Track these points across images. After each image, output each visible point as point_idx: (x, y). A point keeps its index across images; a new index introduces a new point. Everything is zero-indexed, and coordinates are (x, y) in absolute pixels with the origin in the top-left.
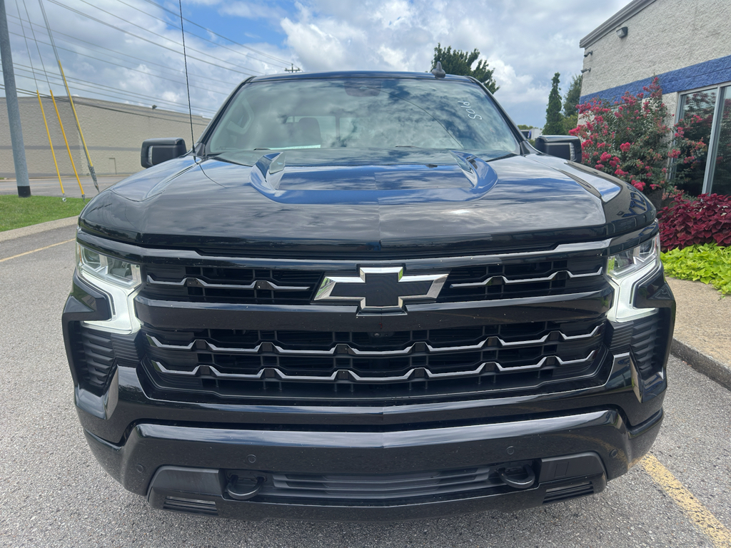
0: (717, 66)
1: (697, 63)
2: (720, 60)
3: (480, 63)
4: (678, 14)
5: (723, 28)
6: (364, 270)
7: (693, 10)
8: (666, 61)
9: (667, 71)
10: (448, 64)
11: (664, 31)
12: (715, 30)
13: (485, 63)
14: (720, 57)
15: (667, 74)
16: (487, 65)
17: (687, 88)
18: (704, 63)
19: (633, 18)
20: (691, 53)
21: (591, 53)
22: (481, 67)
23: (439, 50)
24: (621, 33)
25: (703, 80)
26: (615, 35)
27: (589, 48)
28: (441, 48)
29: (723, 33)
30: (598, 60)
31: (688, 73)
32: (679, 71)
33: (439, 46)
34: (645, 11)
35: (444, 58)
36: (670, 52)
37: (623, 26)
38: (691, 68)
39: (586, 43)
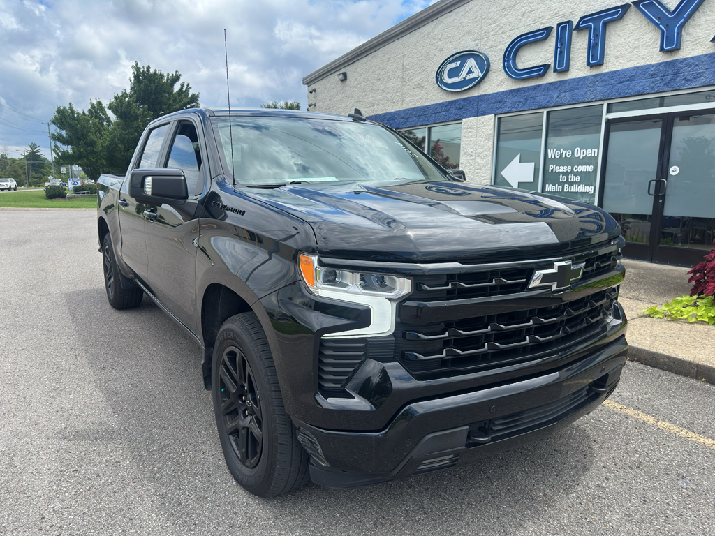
0: (424, 112)
1: (408, 108)
2: (426, 107)
3: (182, 85)
4: (388, 67)
5: (425, 83)
6: (557, 264)
7: (400, 67)
8: (383, 104)
9: (385, 112)
10: (150, 83)
11: (378, 80)
12: (419, 84)
13: (188, 85)
14: (425, 105)
15: (385, 114)
16: (190, 88)
17: (403, 126)
18: (414, 108)
19: (351, 66)
20: (403, 99)
21: (315, 90)
22: (184, 89)
23: (138, 69)
24: (341, 77)
25: (414, 121)
26: (336, 78)
27: (312, 86)
28: (139, 66)
29: (426, 87)
30: (322, 97)
31: (402, 115)
32: (395, 113)
33: (137, 64)
34: (360, 61)
35: (144, 77)
36: (385, 97)
37: (342, 71)
38: (404, 111)
39: (309, 81)
